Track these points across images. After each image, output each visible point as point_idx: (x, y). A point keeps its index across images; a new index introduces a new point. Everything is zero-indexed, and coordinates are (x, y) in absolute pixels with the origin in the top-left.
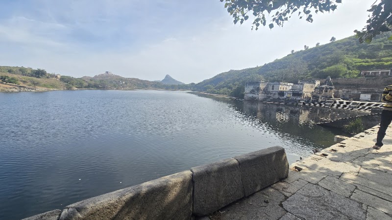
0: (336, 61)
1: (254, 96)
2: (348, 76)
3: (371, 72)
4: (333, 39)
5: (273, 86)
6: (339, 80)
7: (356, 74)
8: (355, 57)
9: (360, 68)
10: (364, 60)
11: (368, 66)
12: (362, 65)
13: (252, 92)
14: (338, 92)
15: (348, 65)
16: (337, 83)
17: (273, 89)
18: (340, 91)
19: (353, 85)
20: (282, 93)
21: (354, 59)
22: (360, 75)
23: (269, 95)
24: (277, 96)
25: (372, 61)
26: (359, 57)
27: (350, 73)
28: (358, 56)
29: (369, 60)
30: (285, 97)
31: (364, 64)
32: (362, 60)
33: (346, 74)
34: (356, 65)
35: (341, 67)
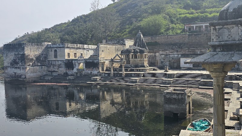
0: (157, 11)
1: (18, 72)
2: (170, 32)
3: (194, 26)
5: (56, 51)
6: (158, 39)
7: (180, 29)
8: (180, 8)
9: (185, 21)
10: (189, 11)
11: (193, 18)
12: (186, 16)
13: (14, 64)
14: (155, 56)
15: (170, 17)
16: (156, 42)
17: (56, 56)
18: (157, 54)
19: (175, 44)
20: (70, 64)
21: (178, 10)
22: (184, 30)
23: (52, 69)
24: (63, 70)
25: (197, 13)
26: (185, 8)
27: (173, 28)
28: (182, 5)
29: (194, 11)
30: (75, 70)
31: (188, 15)
32: (187, 11)
33: (168, 29)
34: (180, 17)
35: (160, 19)
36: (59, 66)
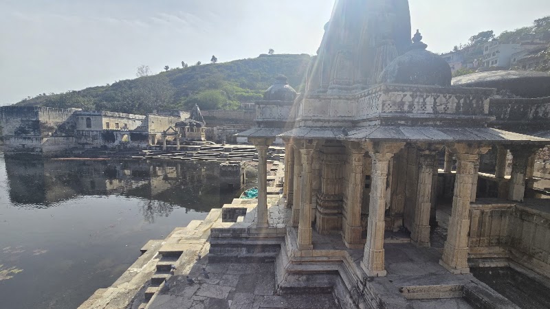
0: (214, 86)
1: (28, 143)
2: (227, 108)
3: (250, 104)
4: (214, 59)
5: (88, 119)
6: (216, 114)
7: (237, 106)
8: (237, 85)
9: (241, 98)
10: (245, 90)
11: (248, 97)
12: (242, 94)
13: (20, 132)
14: (213, 130)
15: (227, 93)
17: (89, 125)
18: (215, 128)
19: (232, 120)
20: (109, 136)
21: (235, 87)
22: (240, 107)
24: (100, 142)
25: (252, 92)
26: (241, 86)
27: (230, 104)
28: (239, 84)
29: (249, 90)
30: (116, 143)
31: (244, 94)
32: (243, 90)
33: (225, 105)
34: (237, 95)
35: (217, 94)
36: (94, 138)
